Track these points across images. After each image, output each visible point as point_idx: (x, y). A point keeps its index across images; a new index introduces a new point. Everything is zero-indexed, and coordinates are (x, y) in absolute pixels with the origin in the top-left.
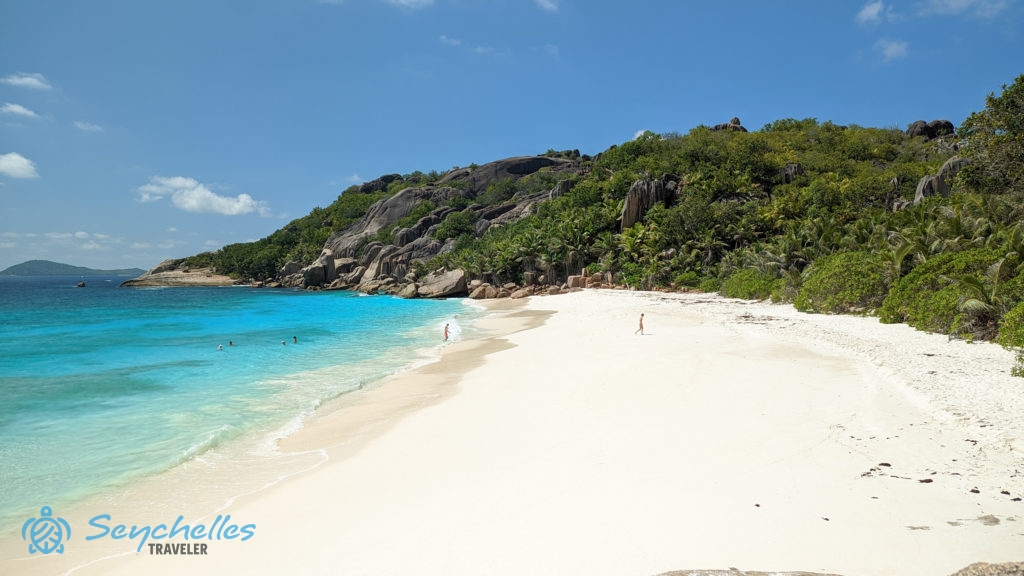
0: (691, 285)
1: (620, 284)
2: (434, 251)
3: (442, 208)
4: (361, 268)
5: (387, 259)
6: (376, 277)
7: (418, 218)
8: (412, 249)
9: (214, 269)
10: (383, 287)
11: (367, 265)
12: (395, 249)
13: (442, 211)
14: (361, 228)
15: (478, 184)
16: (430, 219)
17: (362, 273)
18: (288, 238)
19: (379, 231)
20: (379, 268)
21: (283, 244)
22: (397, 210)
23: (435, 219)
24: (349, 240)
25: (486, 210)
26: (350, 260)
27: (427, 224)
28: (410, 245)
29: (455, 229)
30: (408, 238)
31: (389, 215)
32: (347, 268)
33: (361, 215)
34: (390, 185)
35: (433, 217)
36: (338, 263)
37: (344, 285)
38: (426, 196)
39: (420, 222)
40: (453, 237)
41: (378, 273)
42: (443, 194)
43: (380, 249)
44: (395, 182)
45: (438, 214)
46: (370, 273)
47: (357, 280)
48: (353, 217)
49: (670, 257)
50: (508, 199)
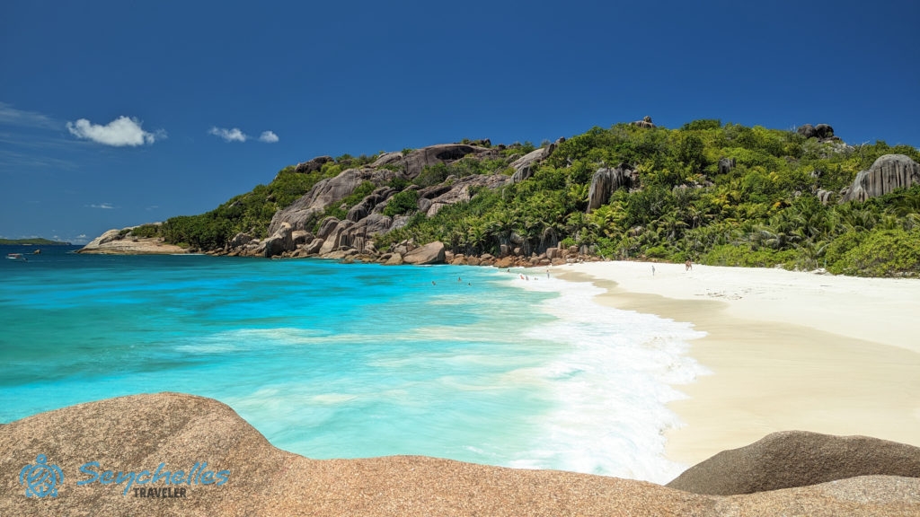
0: (661, 257)
1: (596, 256)
2: (387, 226)
3: (383, 188)
4: (318, 240)
5: (345, 232)
7: (362, 197)
8: (367, 224)
9: (163, 239)
11: (325, 237)
15: (411, 167)
18: (235, 212)
20: (337, 240)
25: (428, 190)
26: (304, 233)
28: (363, 220)
30: (359, 215)
31: (334, 194)
34: (324, 166)
37: (305, 254)
38: (367, 177)
41: (336, 246)
42: (382, 176)
43: (336, 224)
44: (328, 163)
45: (379, 193)
46: (328, 245)
47: (316, 250)
48: (296, 194)
49: (639, 234)
50: (442, 181)
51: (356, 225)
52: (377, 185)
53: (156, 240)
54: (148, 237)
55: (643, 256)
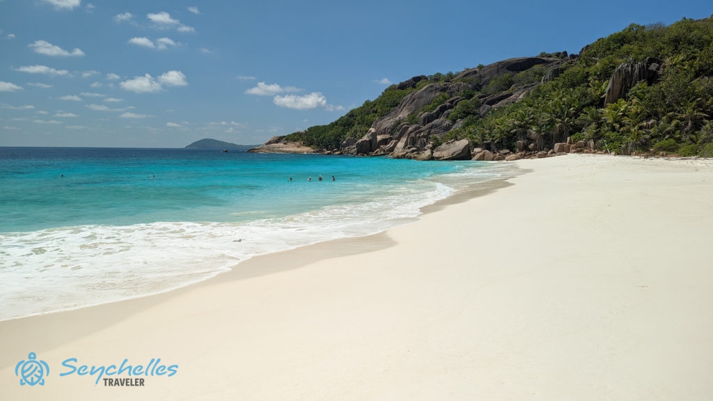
0: (670, 151)
1: (602, 150)
2: (448, 128)
3: (455, 98)
4: (394, 141)
5: (413, 135)
6: (405, 147)
7: (437, 106)
8: (431, 128)
9: (302, 142)
10: (409, 154)
11: (399, 139)
12: (419, 128)
13: (454, 100)
14: (396, 114)
15: (483, 80)
16: (446, 106)
17: (396, 144)
18: (347, 122)
19: (409, 115)
20: (407, 141)
21: (344, 126)
22: (422, 101)
23: (449, 106)
24: (388, 122)
25: (489, 99)
26: (387, 136)
27: (443, 109)
28: (430, 124)
29: (464, 112)
30: (429, 119)
31: (416, 104)
32: (385, 142)
33: (397, 105)
34: (418, 83)
35: (448, 104)
36: (379, 138)
37: (382, 153)
38: (444, 90)
39: (438, 108)
40: (462, 118)
41: (406, 144)
42: (457, 88)
43: (408, 128)
44: (421, 81)
45: (452, 102)
46: (401, 144)
47: (392, 150)
48: (391, 106)
49: (652, 126)
50: (506, 90)
51: (424, 128)
52: (451, 96)
53: (298, 143)
54: (294, 141)
55: (651, 150)
